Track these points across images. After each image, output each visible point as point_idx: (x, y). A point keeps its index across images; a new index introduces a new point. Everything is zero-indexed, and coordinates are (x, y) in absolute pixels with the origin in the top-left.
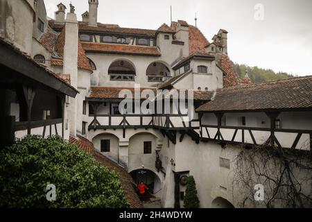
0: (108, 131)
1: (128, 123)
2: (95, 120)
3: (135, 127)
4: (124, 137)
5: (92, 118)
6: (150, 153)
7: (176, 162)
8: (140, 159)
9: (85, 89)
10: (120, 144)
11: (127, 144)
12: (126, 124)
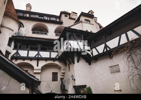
0: (26, 61)
1: (41, 56)
2: (17, 53)
3: (46, 59)
4: (38, 66)
5: (15, 51)
6: (57, 80)
7: (76, 78)
8: (49, 85)
9: (13, 31)
10: (35, 71)
11: (40, 71)
12: (40, 56)
